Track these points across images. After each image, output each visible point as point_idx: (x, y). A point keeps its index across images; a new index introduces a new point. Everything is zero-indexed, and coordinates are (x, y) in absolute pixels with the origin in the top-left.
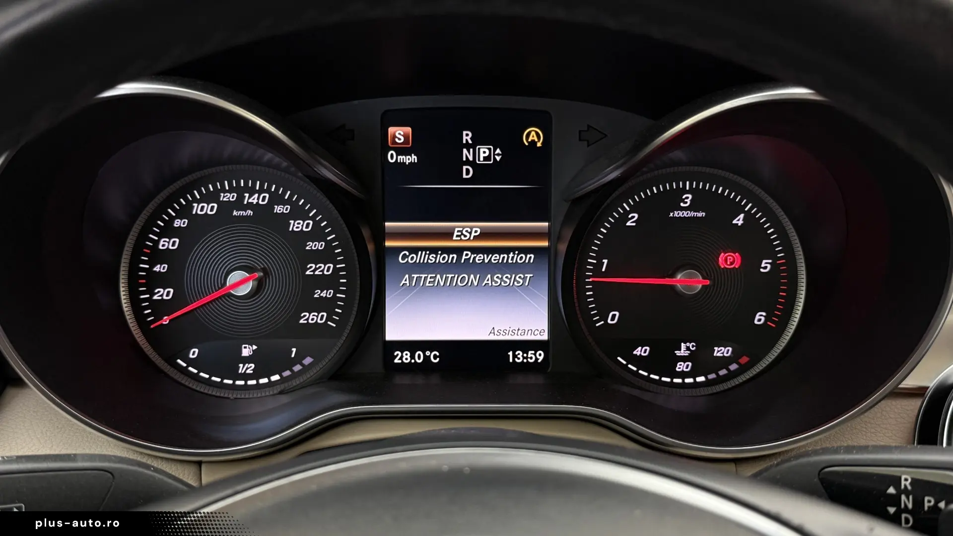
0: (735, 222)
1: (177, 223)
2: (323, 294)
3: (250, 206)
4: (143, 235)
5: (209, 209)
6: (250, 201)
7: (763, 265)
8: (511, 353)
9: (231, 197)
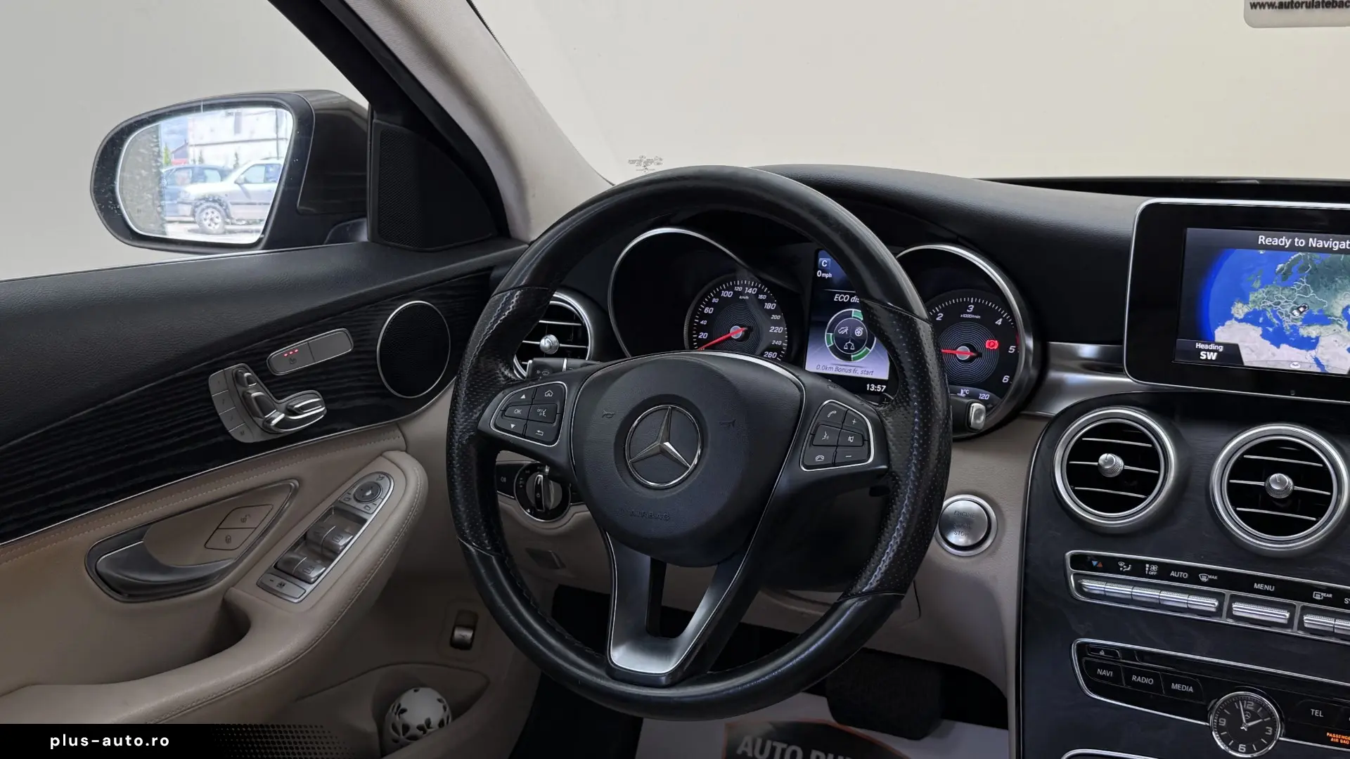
0: (997, 323)
1: (715, 300)
2: (777, 343)
3: (748, 294)
4: (698, 306)
5: (729, 294)
6: (748, 291)
7: (1011, 349)
8: (868, 385)
9: (740, 289)
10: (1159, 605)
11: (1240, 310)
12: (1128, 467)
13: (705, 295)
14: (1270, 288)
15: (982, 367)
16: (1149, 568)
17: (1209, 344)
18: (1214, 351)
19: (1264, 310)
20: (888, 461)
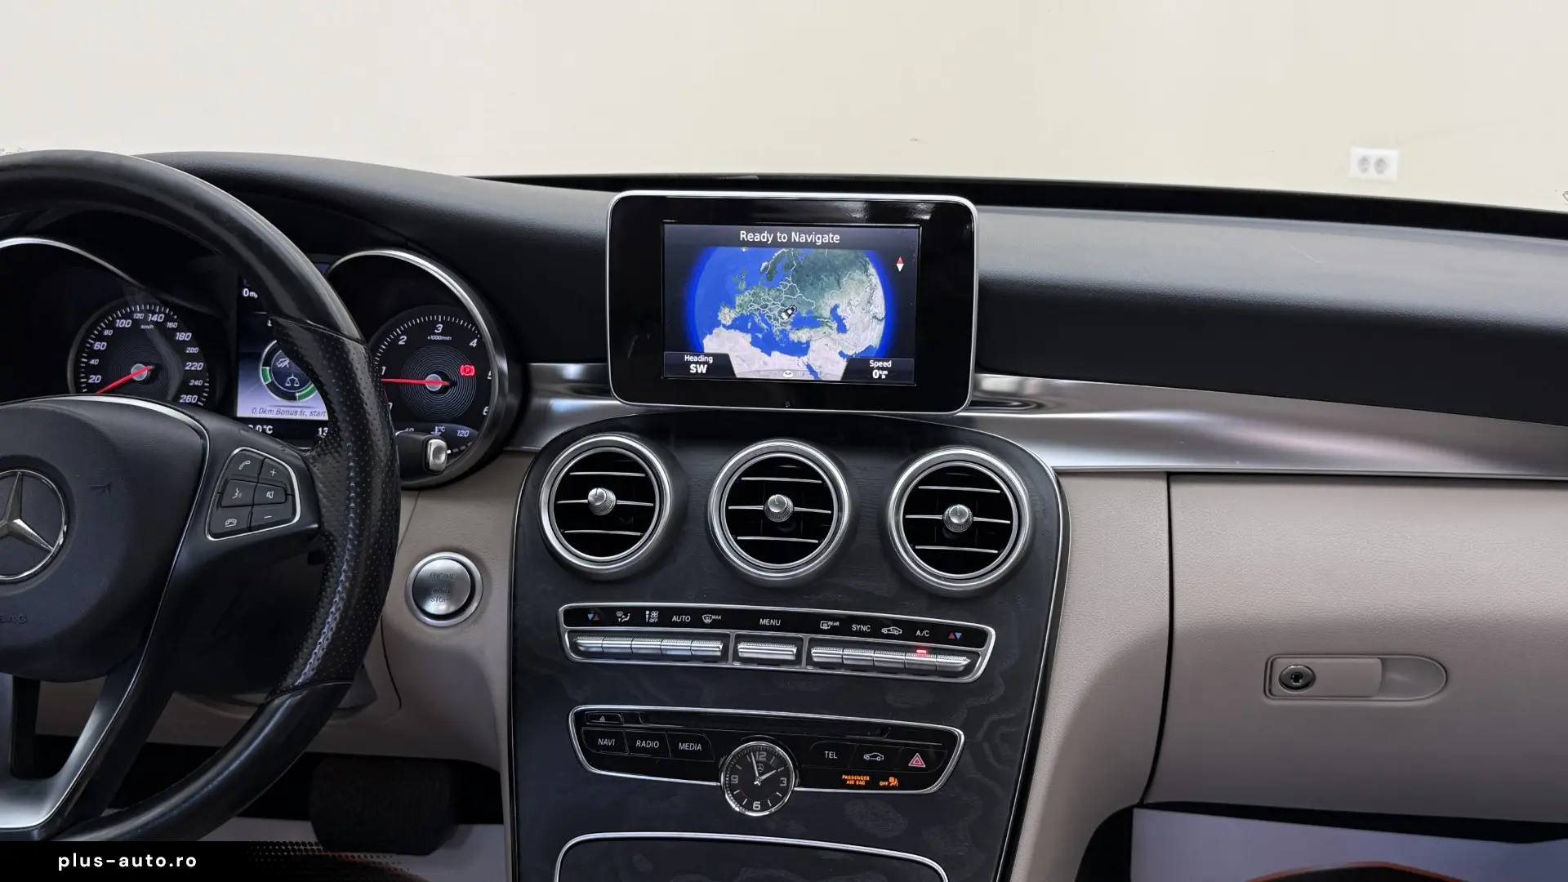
0: (471, 344)
1: (107, 333)
2: (196, 383)
3: (152, 322)
4: (85, 340)
5: (126, 323)
6: (153, 319)
7: (489, 374)
8: (320, 429)
9: (139, 316)
10: (661, 655)
11: (727, 315)
12: (621, 502)
13: (94, 326)
14: (756, 290)
15: (459, 397)
16: (650, 614)
17: (698, 356)
18: (704, 363)
19: (751, 316)
20: (319, 519)
